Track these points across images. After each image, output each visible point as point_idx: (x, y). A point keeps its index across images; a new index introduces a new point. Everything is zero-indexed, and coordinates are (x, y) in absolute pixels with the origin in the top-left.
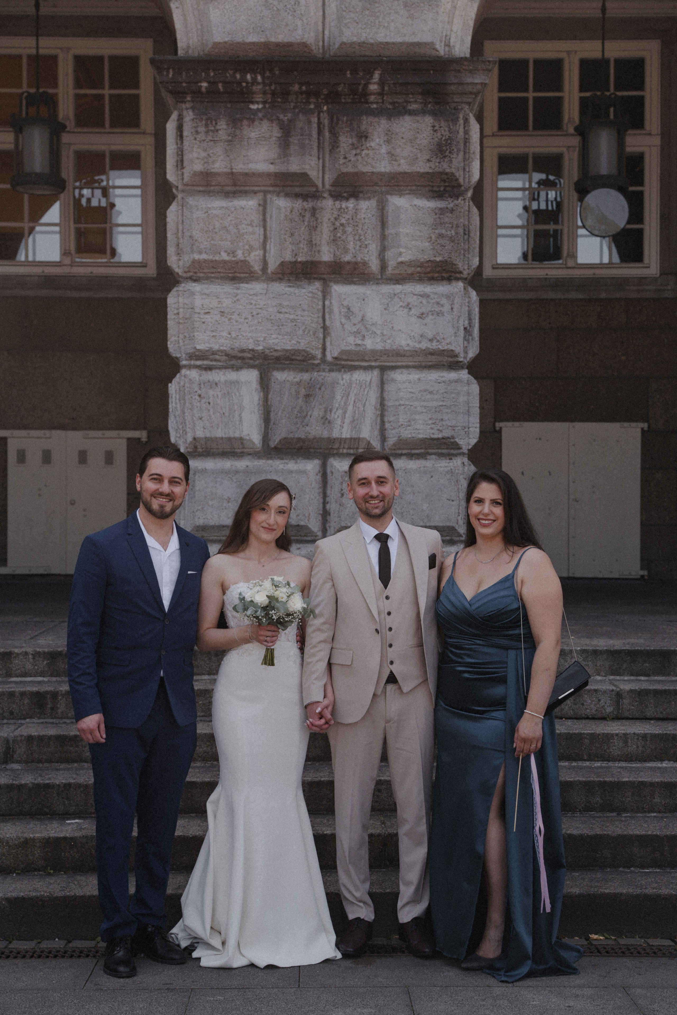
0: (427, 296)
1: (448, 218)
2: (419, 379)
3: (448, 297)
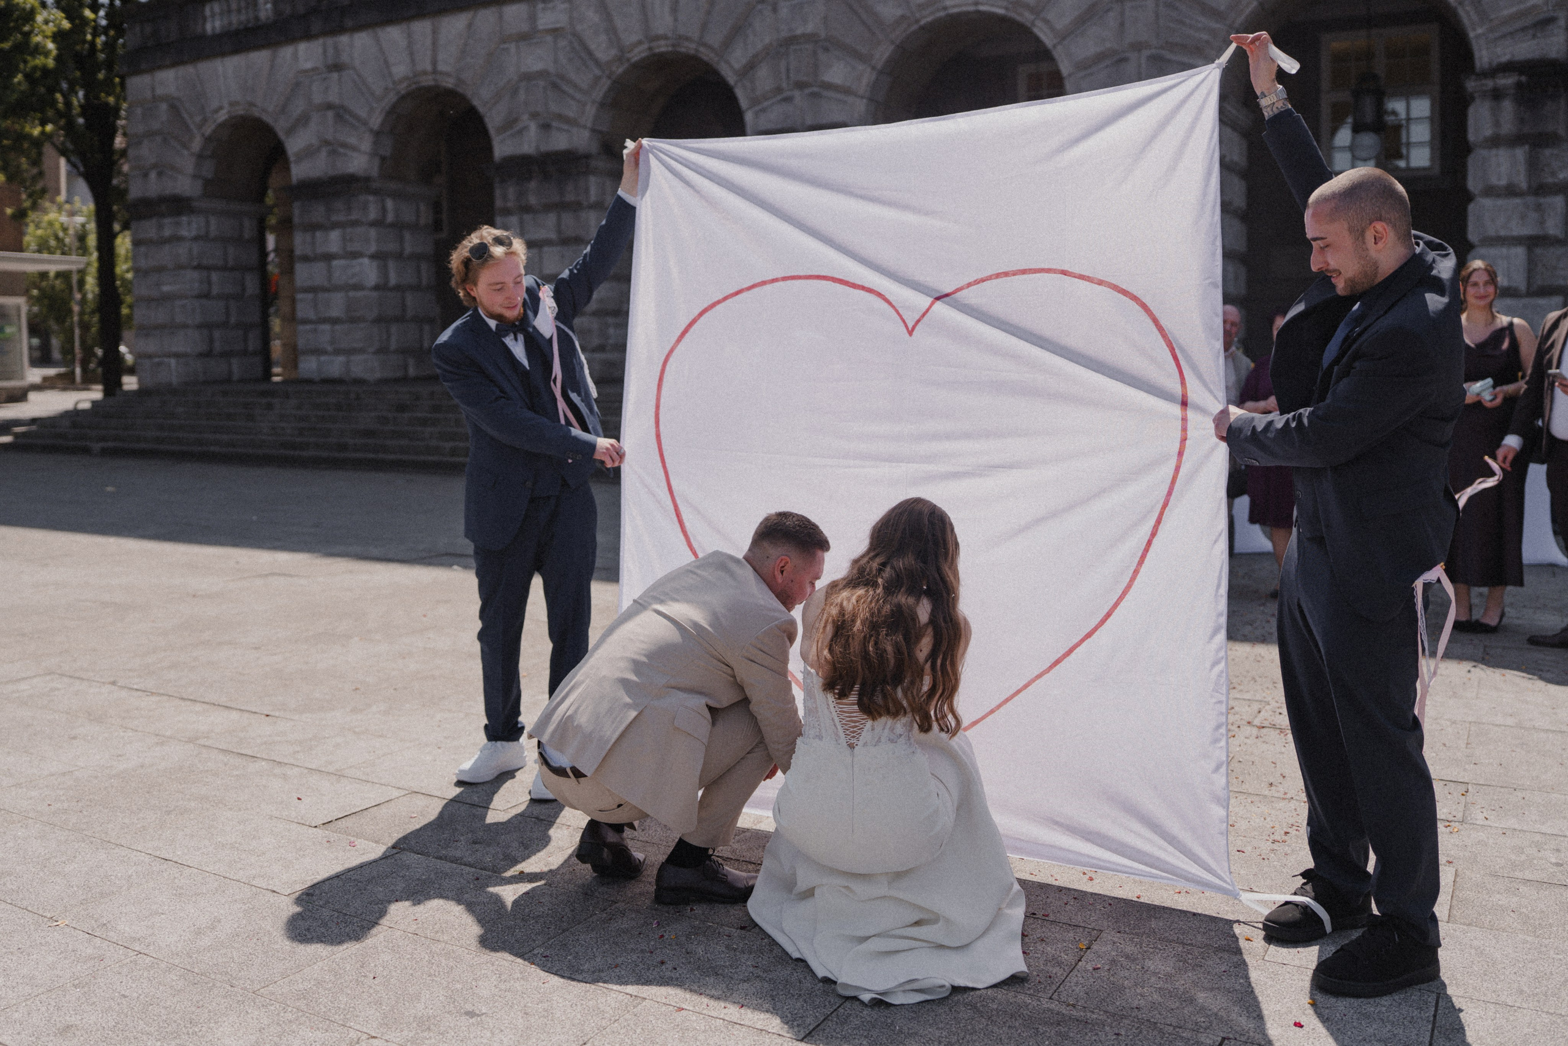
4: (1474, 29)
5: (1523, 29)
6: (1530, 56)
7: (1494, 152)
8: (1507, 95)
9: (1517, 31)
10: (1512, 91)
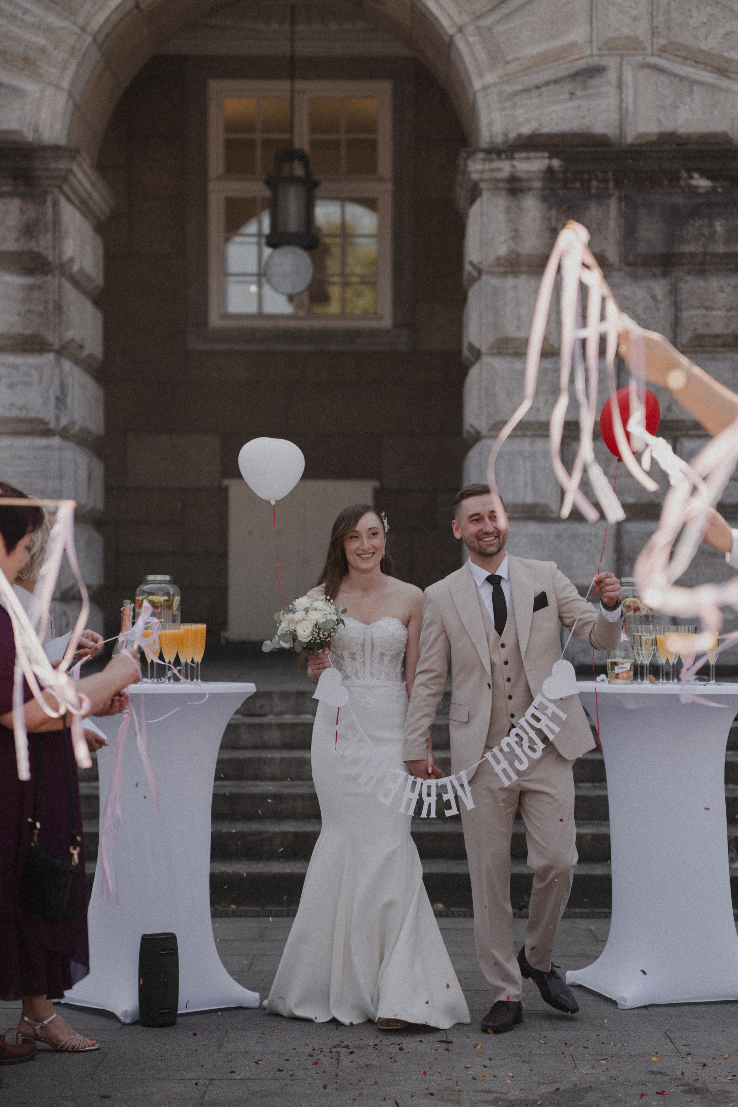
0: (16, 367)
1: (36, 294)
2: (10, 446)
3: (37, 368)
4: (481, 76)
5: (555, 82)
6: (565, 127)
7: (510, 281)
8: (530, 189)
9: (547, 84)
10: (538, 184)
